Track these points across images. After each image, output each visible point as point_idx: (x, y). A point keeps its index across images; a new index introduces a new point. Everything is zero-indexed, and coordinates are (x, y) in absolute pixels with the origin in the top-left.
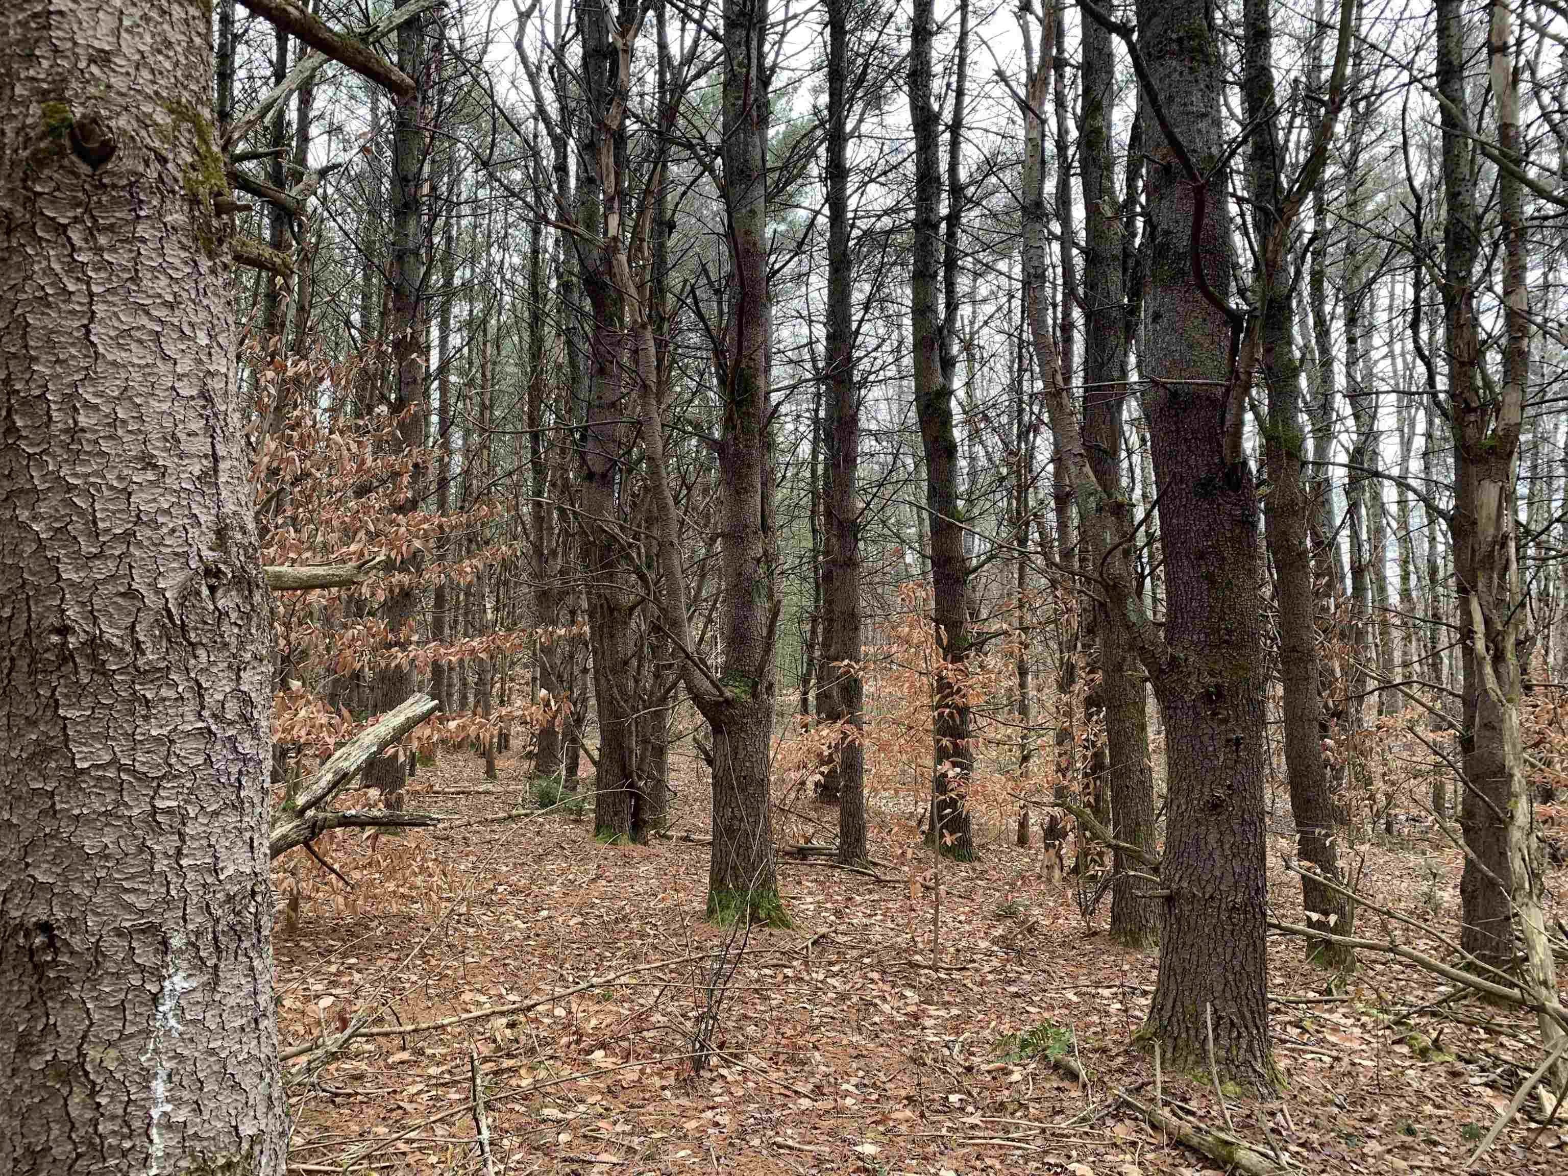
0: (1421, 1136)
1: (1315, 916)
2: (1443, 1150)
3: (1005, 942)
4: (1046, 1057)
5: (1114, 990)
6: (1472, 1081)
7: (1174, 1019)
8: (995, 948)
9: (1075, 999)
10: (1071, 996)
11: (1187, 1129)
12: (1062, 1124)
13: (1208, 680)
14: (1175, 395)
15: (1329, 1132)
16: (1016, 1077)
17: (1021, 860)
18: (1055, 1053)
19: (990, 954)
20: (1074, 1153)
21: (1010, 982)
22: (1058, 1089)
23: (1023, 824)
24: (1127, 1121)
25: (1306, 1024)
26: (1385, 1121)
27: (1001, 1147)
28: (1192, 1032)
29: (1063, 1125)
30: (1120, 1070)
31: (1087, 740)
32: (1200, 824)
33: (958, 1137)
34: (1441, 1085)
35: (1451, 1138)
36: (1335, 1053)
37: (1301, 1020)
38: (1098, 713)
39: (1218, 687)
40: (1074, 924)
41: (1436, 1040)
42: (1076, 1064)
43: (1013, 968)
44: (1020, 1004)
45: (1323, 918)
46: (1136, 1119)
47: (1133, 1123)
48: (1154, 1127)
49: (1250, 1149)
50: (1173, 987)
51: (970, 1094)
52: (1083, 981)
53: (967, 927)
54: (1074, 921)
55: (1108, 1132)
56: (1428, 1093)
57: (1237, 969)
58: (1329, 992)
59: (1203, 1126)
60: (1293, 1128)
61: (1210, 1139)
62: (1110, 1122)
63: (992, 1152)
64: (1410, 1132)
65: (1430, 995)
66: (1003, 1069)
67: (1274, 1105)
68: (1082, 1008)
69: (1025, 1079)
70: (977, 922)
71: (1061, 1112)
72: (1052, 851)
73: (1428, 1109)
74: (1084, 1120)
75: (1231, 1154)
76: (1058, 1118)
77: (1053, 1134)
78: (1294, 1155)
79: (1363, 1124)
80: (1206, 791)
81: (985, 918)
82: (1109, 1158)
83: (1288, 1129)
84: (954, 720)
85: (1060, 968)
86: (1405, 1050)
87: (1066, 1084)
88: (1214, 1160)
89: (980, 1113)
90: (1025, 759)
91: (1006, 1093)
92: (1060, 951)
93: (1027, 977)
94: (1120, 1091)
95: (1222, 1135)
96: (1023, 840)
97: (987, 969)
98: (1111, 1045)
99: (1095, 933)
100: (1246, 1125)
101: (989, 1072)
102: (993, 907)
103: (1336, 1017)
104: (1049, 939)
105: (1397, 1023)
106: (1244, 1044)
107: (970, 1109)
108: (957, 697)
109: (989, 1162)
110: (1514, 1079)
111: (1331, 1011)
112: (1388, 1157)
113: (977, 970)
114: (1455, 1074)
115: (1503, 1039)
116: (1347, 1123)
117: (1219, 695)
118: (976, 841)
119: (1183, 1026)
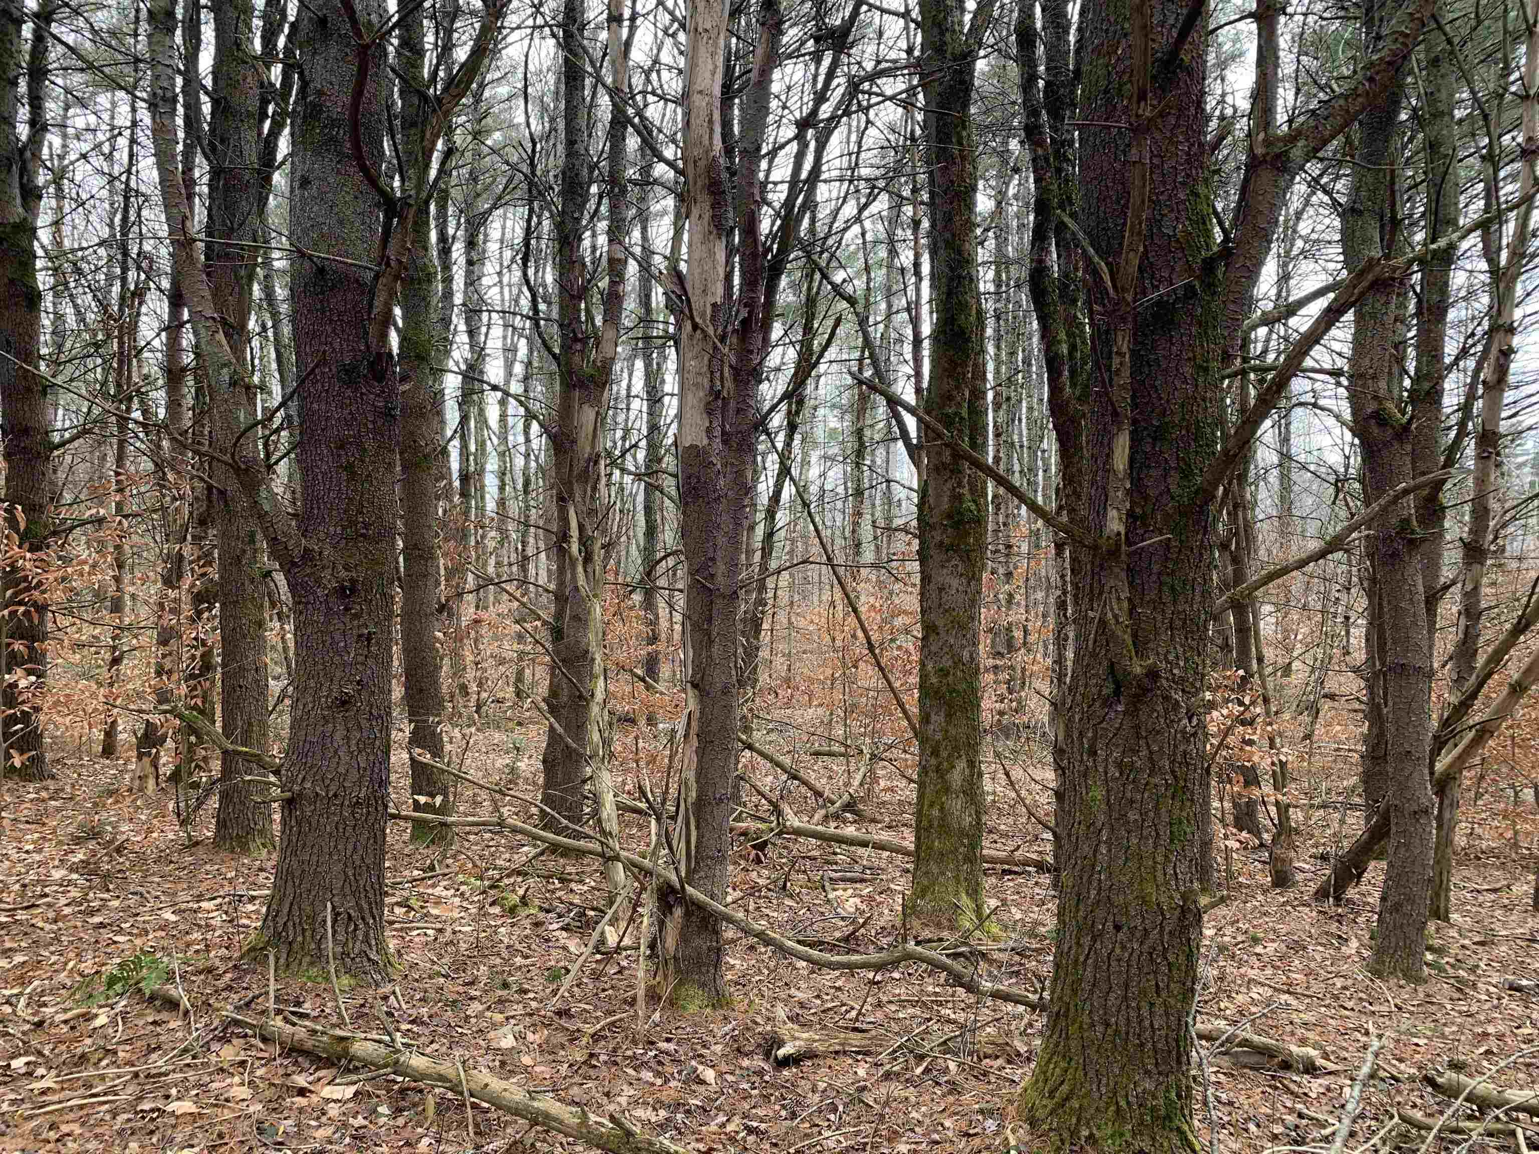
0: (515, 988)
1: (422, 799)
2: (531, 995)
3: (87, 868)
4: (140, 990)
5: (219, 900)
6: (551, 927)
7: (290, 924)
8: (75, 876)
9: (173, 918)
10: (169, 916)
11: (300, 1033)
12: (157, 1061)
13: (343, 574)
14: (321, 271)
15: (436, 1003)
16: (102, 1020)
17: (107, 771)
18: (151, 985)
19: (65, 884)
20: (174, 1091)
21: (92, 913)
22: (155, 1023)
23: (110, 733)
24: (235, 1041)
25: (413, 902)
26: (484, 980)
27: (81, 1107)
28: (308, 934)
29: (158, 1064)
30: (229, 988)
31: (196, 639)
32: (327, 722)
33: (25, 1109)
34: (527, 937)
35: (538, 984)
36: (439, 926)
37: (408, 899)
38: (209, 609)
39: (353, 581)
40: (171, 836)
41: (524, 897)
42: (177, 991)
43: (95, 898)
44: (106, 934)
45: (429, 800)
46: (246, 1036)
47: (242, 1041)
48: (264, 1040)
49: (366, 1039)
50: (290, 890)
51: (40, 1053)
52: (183, 896)
53: (37, 857)
54: (172, 833)
55: (213, 1058)
56: (518, 946)
57: (358, 863)
58: (432, 868)
59: (319, 1028)
60: (404, 1006)
61: (325, 1038)
62: (215, 1046)
63: (72, 1116)
64: (506, 986)
65: (516, 857)
66: (83, 1015)
67: (386, 989)
68: (182, 927)
69: (113, 1022)
70: (49, 849)
71: (159, 1048)
72: (146, 760)
73: (519, 960)
74: (186, 1050)
75: (346, 1051)
76: (154, 1056)
77: (148, 1076)
78: (405, 1034)
79: (466, 988)
80: (335, 687)
81: (60, 843)
82: (214, 1085)
83: (400, 1008)
84: (31, 620)
85: (155, 886)
86: (496, 910)
87: (164, 1016)
88: (327, 1059)
89: (53, 1072)
90: (116, 661)
91: (88, 1041)
92: (156, 868)
93: (116, 903)
94: (228, 1011)
95: (339, 1032)
96: (109, 750)
97: (63, 901)
98: (217, 963)
99: (197, 843)
100: (361, 1015)
101: (65, 1022)
102: (70, 829)
103: (438, 891)
104: (142, 858)
105: (492, 887)
106: (360, 935)
107: (41, 1071)
108: (36, 593)
109: (65, 1129)
110: (583, 919)
111: (434, 886)
112: (488, 1014)
113: (49, 905)
114: (537, 924)
115: (573, 885)
116: (452, 989)
117: (353, 590)
118: (49, 756)
119: (298, 929)
